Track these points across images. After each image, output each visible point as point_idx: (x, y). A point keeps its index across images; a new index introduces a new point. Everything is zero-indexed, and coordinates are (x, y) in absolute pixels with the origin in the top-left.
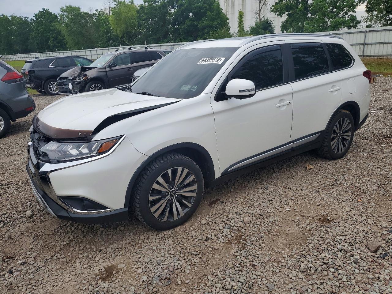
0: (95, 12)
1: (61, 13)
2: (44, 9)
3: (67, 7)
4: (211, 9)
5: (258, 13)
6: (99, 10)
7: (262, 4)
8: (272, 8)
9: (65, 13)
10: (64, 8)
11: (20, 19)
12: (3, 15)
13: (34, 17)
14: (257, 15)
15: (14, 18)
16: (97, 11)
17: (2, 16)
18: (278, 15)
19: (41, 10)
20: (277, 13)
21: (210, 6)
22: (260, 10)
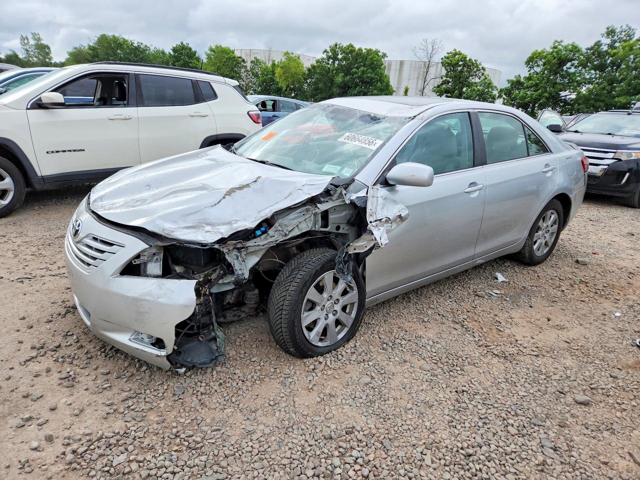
1: (209, 52)
2: (182, 43)
3: (216, 47)
4: (381, 81)
5: (422, 90)
7: (426, 84)
8: (434, 89)
10: (213, 47)
13: (171, 50)
14: (421, 92)
16: (256, 58)
18: (438, 95)
19: (179, 43)
20: (438, 94)
21: (380, 77)
22: (424, 89)
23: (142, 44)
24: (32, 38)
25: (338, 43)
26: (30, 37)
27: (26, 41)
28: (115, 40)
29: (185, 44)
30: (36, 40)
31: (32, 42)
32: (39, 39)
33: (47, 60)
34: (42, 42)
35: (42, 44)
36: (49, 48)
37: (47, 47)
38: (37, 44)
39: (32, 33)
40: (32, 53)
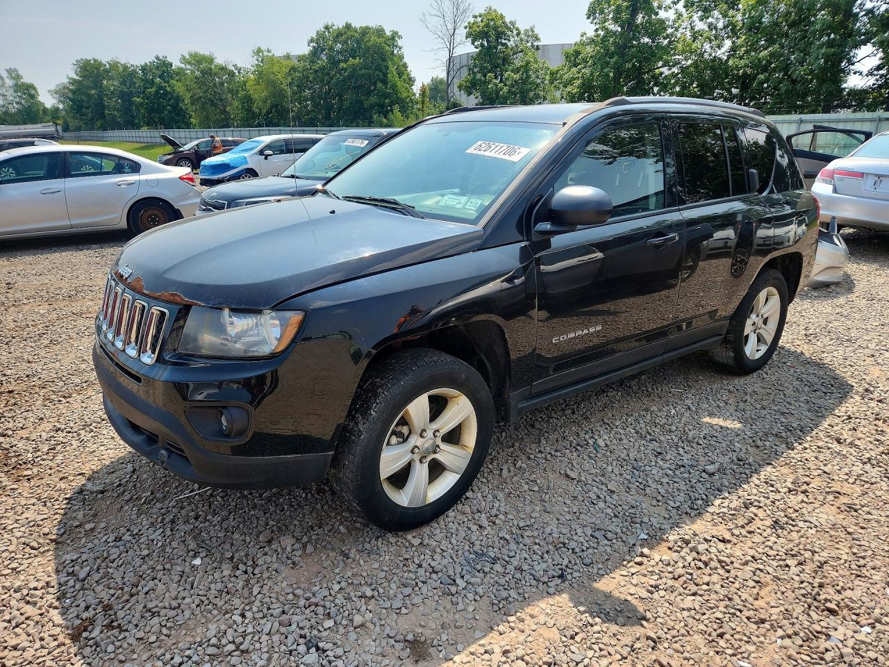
0: (233, 68)
1: (182, 65)
2: (157, 58)
3: (191, 55)
6: (239, 66)
7: (450, 77)
9: (188, 67)
10: (187, 57)
11: (125, 67)
12: (95, 61)
15: (114, 65)
16: (235, 66)
17: (92, 62)
19: (153, 59)
24: (7, 77)
25: (330, 24)
26: (5, 75)
29: (161, 57)
30: (13, 78)
31: (9, 82)
32: (18, 77)
34: (22, 80)
35: (23, 84)
36: (35, 89)
37: (31, 87)
38: (16, 85)
39: (6, 70)
40: (12, 98)
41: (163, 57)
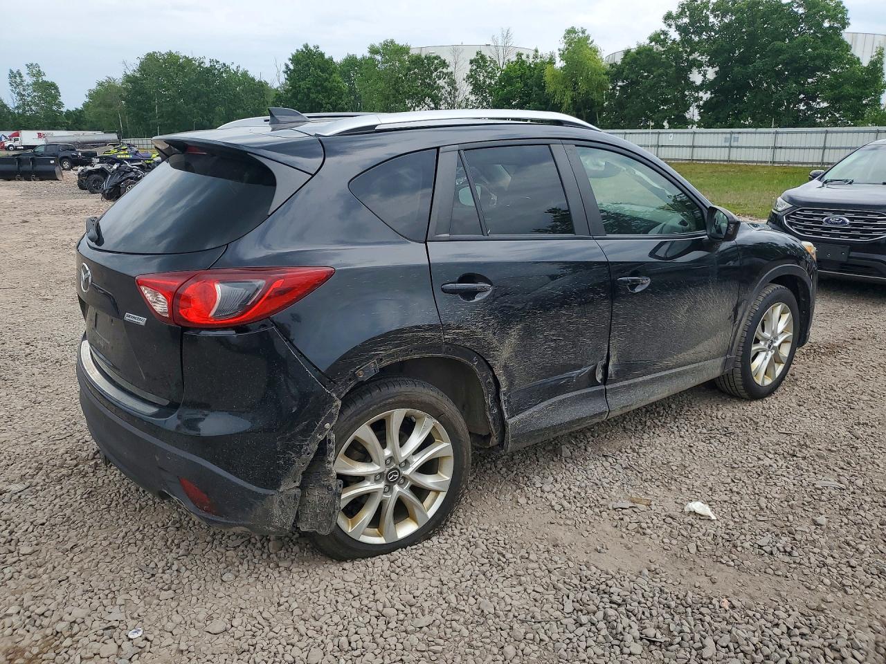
2: (306, 47)
9: (378, 57)
10: (377, 45)
13: (290, 59)
23: (217, 62)
24: (28, 73)
26: (24, 71)
27: (18, 80)
28: (172, 59)
29: (312, 48)
30: (34, 75)
31: (28, 80)
32: (39, 73)
33: (55, 108)
34: (45, 78)
35: (45, 82)
36: (56, 88)
37: (53, 86)
38: (35, 83)
39: (27, 65)
40: (29, 99)
41: (314, 47)
